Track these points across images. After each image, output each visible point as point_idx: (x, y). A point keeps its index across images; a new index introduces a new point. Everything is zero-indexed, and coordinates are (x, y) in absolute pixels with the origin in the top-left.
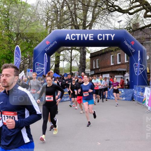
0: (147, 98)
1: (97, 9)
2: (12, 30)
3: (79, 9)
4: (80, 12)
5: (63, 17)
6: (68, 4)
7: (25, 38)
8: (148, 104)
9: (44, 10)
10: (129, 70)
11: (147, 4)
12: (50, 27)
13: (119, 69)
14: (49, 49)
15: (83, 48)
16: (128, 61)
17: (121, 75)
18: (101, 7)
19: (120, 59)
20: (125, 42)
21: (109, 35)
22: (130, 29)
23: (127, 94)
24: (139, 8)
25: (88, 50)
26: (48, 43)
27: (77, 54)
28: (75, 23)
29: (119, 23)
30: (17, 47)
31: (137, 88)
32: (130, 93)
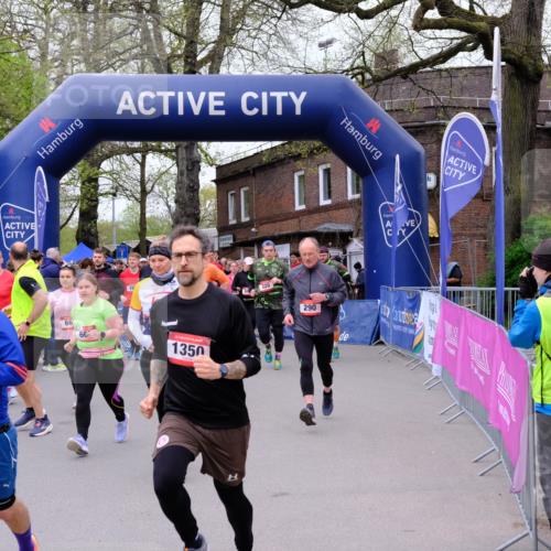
0: (430, 333)
5: (109, 23)
8: (432, 357)
10: (362, 227)
12: (56, 64)
13: (326, 225)
14: (52, 148)
15: (186, 148)
16: (357, 196)
17: (334, 246)
19: (329, 187)
20: (347, 123)
21: (285, 94)
22: (362, 74)
23: (357, 321)
25: (206, 155)
27: (163, 169)
28: (156, 50)
29: (323, 52)
31: (392, 296)
32: (367, 315)
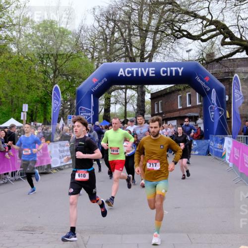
0: (228, 152)
1: (158, 35)
2: (48, 64)
3: (134, 35)
4: (136, 40)
5: (114, 46)
6: (120, 29)
7: (65, 75)
8: (229, 160)
9: (89, 37)
10: (202, 114)
11: (224, 27)
12: (97, 59)
13: (190, 114)
14: (96, 88)
15: (141, 87)
16: (200, 103)
17: (192, 121)
18: (164, 32)
19: (190, 100)
20: (197, 78)
21: (176, 68)
22: (202, 61)
23: (201, 147)
24: (214, 33)
25: (147, 90)
26: (95, 81)
27: (133, 95)
28: (130, 54)
29: (188, 54)
30: (56, 87)
31: (214, 139)
32: (205, 145)
